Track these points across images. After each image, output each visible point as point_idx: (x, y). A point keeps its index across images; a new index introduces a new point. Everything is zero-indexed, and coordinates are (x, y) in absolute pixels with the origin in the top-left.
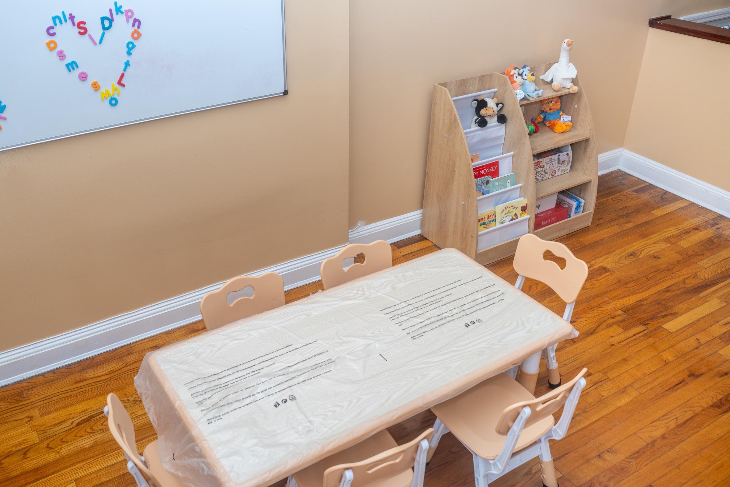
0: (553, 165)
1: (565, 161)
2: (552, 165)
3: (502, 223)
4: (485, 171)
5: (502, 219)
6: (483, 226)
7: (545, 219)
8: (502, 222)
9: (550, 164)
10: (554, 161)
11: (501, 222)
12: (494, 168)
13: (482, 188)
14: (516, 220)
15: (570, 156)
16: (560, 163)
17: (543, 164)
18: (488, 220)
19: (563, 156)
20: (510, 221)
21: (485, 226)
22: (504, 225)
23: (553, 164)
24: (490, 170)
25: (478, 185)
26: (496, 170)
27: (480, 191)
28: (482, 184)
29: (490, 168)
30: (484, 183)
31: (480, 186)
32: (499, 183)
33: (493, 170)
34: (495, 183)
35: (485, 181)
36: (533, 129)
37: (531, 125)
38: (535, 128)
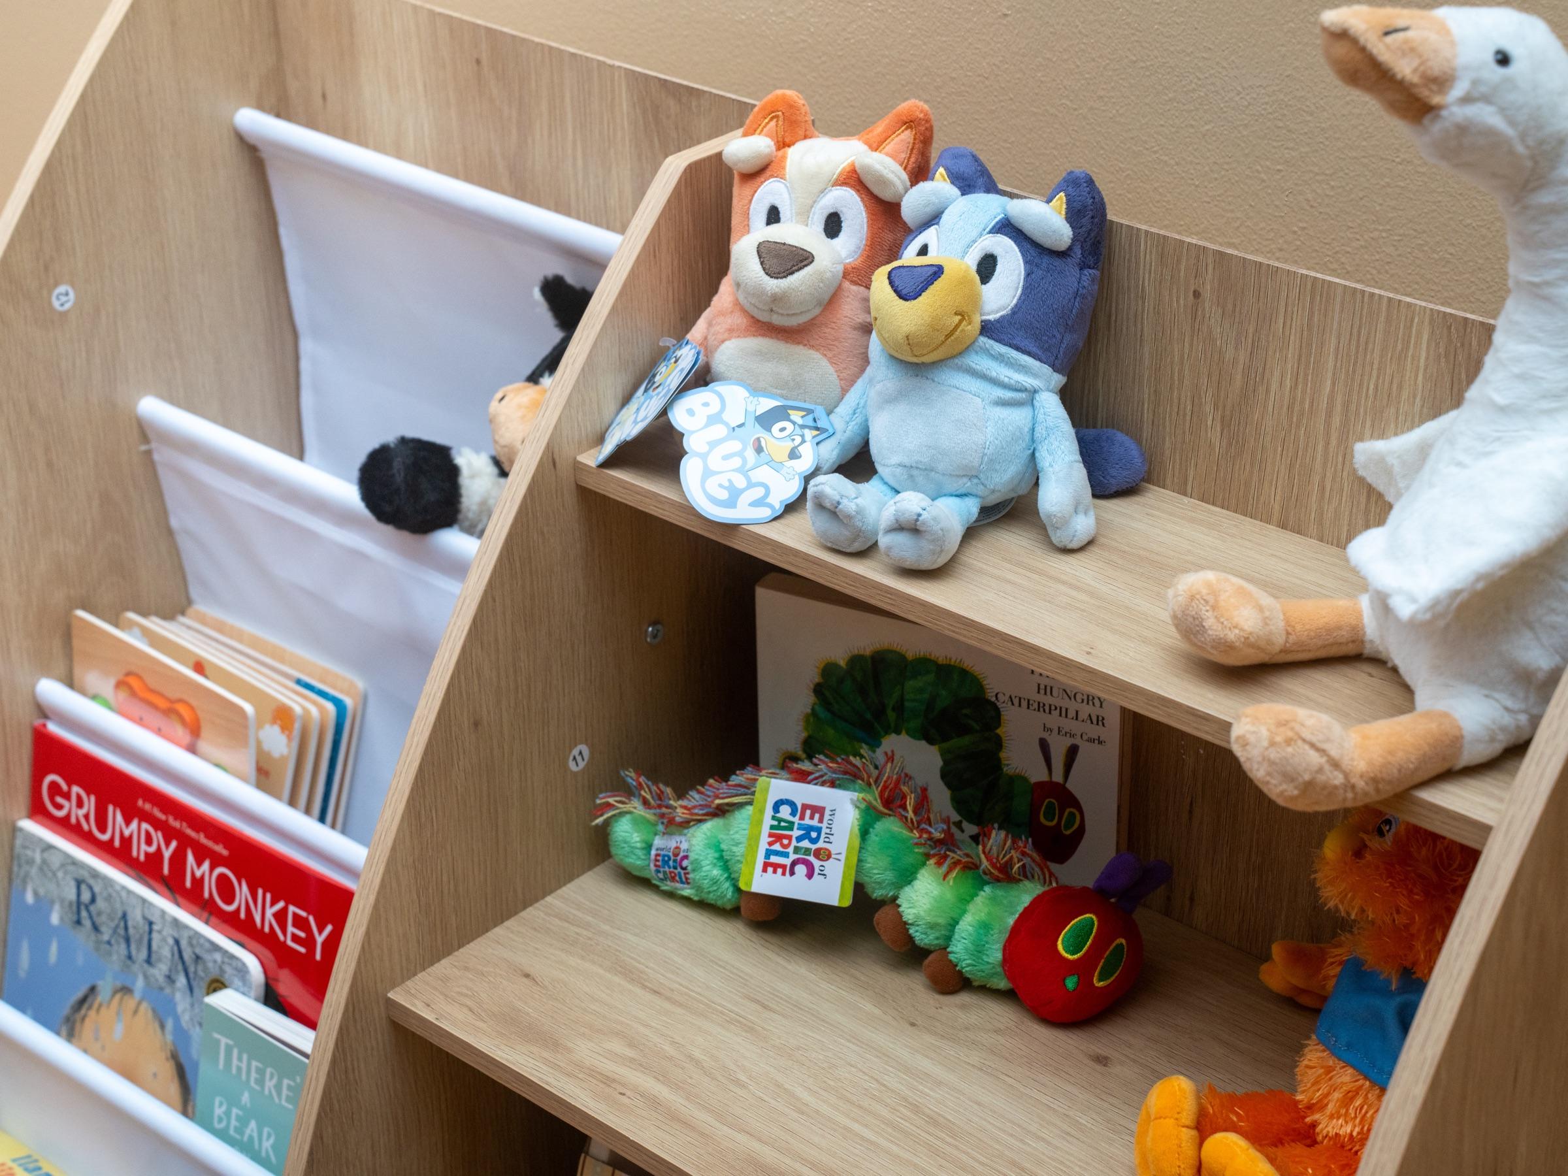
4: (226, 889)
13: (172, 1003)
24: (270, 912)
25: (149, 955)
26: (318, 957)
27: (162, 1026)
28: (177, 972)
29: (268, 896)
30: (191, 975)
31: (161, 979)
32: (270, 1084)
33: (295, 938)
34: (229, 1050)
35: (200, 968)
36: (979, 950)
37: (987, 889)
38: (1010, 947)
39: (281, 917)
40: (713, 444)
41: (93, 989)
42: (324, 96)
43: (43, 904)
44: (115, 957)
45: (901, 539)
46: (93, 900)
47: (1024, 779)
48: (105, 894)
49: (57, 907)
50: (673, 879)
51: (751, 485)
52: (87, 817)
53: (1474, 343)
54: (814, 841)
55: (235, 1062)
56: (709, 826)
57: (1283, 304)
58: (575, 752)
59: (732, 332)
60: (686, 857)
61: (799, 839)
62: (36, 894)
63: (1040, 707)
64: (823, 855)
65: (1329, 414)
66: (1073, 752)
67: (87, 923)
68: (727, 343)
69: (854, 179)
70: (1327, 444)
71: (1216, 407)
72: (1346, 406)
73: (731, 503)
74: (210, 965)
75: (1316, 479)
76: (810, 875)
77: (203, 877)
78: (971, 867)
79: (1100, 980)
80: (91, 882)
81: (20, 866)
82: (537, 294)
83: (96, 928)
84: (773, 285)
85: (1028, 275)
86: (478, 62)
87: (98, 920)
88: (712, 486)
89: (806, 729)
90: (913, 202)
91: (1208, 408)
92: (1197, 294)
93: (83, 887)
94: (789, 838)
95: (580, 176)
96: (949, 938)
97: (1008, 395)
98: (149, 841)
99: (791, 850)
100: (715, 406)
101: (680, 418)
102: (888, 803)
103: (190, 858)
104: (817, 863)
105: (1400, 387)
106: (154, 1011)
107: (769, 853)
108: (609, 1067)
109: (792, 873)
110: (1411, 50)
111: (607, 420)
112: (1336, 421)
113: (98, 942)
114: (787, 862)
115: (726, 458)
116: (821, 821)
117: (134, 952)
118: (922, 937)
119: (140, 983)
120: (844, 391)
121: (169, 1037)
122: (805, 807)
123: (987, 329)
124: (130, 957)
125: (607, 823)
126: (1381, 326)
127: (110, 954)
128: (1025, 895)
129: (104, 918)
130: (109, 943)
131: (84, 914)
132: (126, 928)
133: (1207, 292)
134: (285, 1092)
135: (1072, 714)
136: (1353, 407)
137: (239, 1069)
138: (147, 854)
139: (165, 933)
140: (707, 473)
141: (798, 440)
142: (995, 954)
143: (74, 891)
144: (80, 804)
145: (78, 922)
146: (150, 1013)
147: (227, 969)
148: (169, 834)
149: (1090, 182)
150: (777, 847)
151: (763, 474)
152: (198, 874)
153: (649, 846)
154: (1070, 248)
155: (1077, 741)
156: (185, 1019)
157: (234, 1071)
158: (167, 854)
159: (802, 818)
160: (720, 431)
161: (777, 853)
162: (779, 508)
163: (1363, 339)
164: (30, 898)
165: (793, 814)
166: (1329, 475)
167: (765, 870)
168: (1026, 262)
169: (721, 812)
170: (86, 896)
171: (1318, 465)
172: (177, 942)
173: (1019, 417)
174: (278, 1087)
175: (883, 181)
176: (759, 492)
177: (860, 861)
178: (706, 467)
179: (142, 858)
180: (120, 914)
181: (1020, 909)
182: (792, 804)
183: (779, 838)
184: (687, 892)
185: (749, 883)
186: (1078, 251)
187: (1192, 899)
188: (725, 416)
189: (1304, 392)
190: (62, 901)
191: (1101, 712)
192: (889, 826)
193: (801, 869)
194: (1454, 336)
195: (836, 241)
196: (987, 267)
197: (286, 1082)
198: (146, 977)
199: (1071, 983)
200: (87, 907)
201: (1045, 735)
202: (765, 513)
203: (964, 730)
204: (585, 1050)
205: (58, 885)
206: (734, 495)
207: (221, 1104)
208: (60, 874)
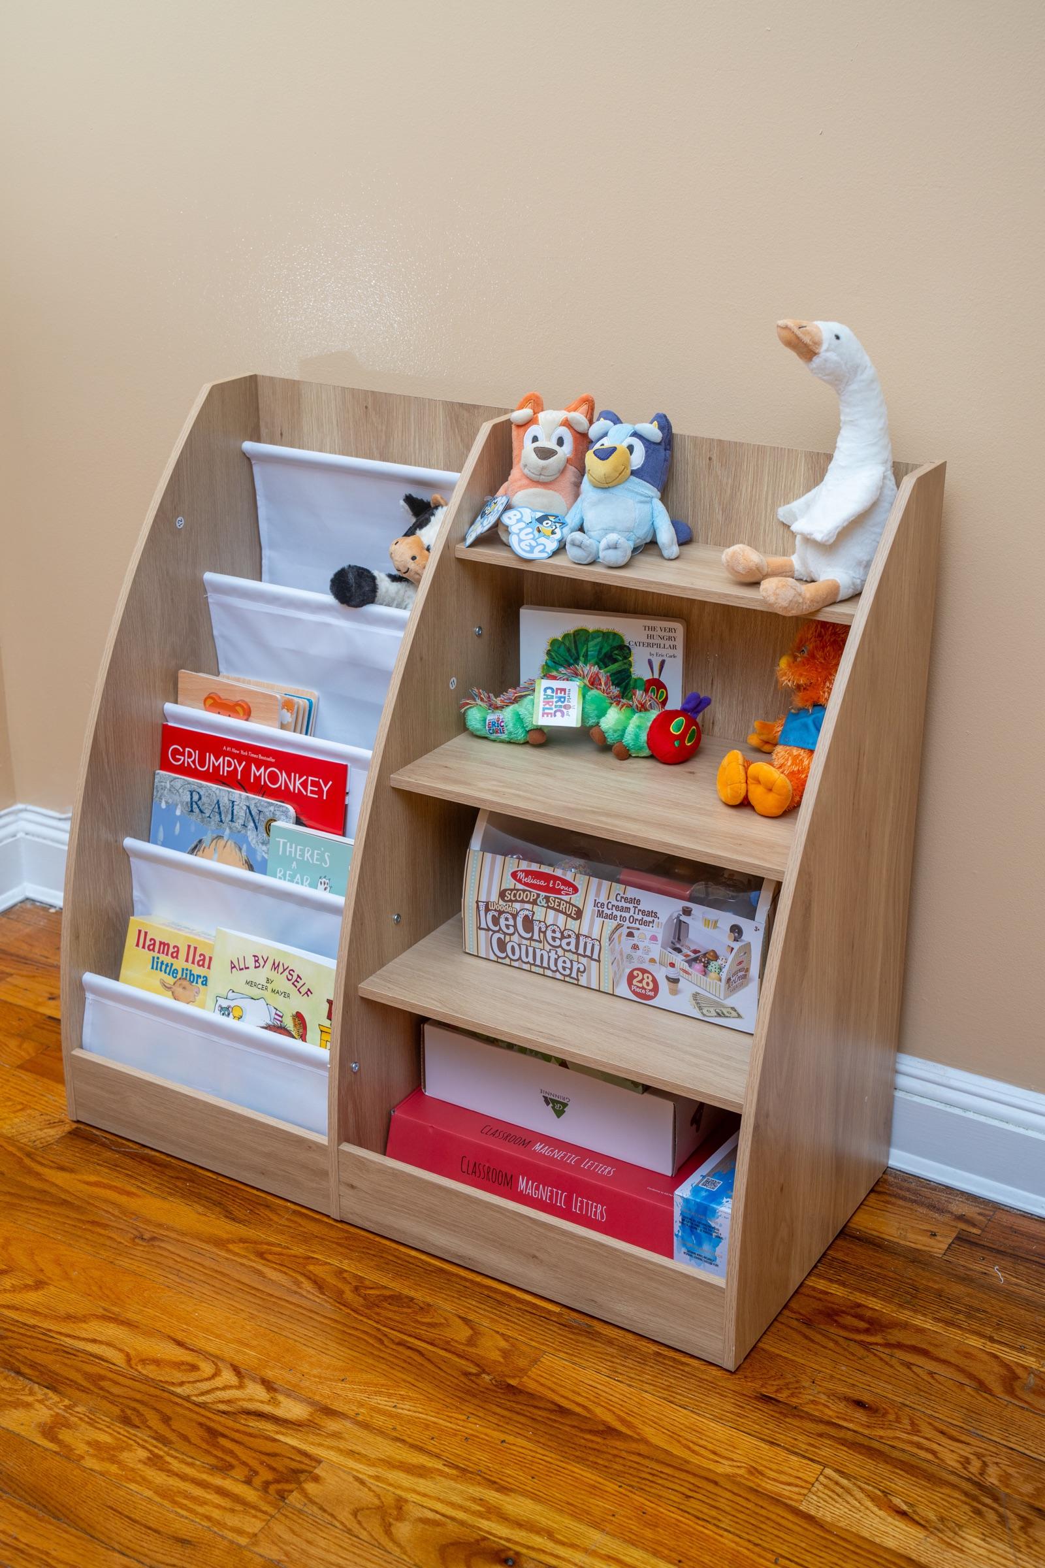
0: (635, 941)
1: (716, 957)
2: (630, 935)
3: (226, 1011)
4: (273, 778)
5: (231, 995)
6: (163, 975)
7: (541, 1175)
8: (228, 1008)
9: (619, 926)
10: (646, 923)
11: (225, 1004)
12: (314, 784)
13: (246, 837)
14: (295, 1044)
15: (749, 944)
16: (679, 950)
17: (577, 899)
18: (189, 966)
19: (707, 922)
20: (268, 1027)
21: (170, 980)
22: (229, 1022)
23: (636, 932)
24: (298, 783)
25: (232, 818)
26: (325, 798)
27: (240, 849)
28: (249, 821)
29: (297, 775)
30: (257, 821)
31: (239, 827)
32: (307, 855)
33: (312, 792)
34: (285, 844)
35: (261, 816)
36: (637, 736)
37: (637, 714)
38: (650, 735)
39: (304, 784)
40: (521, 530)
41: (200, 841)
42: (281, 434)
43: (171, 807)
44: (213, 823)
45: (611, 552)
46: (200, 798)
47: (641, 679)
48: (207, 794)
49: (179, 806)
50: (497, 732)
51: (538, 545)
52: (194, 762)
53: (822, 462)
54: (563, 702)
55: (288, 849)
56: (511, 707)
57: (746, 457)
58: (452, 680)
59: (522, 488)
60: (502, 722)
61: (556, 702)
62: (167, 802)
63: (649, 645)
64: (568, 707)
65: (767, 500)
66: (662, 663)
67: (197, 810)
68: (519, 493)
69: (567, 423)
70: (766, 512)
71: (720, 504)
72: (773, 494)
73: (531, 551)
74: (267, 813)
75: (762, 528)
76: (563, 716)
77: (261, 774)
78: (630, 706)
79: (689, 742)
80: (199, 790)
81: (158, 791)
82: (402, 503)
83: (202, 812)
84: (542, 463)
85: (646, 452)
86: (366, 407)
87: (202, 808)
88: (523, 544)
89: (543, 672)
90: (593, 432)
91: (716, 506)
92: (710, 459)
93: (194, 793)
94: (552, 702)
95: (417, 452)
96: (622, 736)
97: (643, 499)
98: (229, 765)
99: (553, 707)
100: (519, 516)
101: (506, 520)
102: (592, 684)
103: (253, 767)
104: (565, 711)
105: (794, 484)
106: (235, 843)
107: (544, 709)
108: (495, 788)
109: (555, 716)
110: (809, 333)
111: (465, 531)
112: (770, 502)
113: (203, 818)
114: (553, 711)
115: (527, 534)
116: (565, 694)
117: (223, 819)
118: (611, 738)
119: (227, 831)
120: (569, 509)
121: (244, 854)
122: (557, 689)
123: (633, 473)
124: (221, 821)
125: (464, 713)
126: (786, 461)
127: (210, 822)
128: (653, 714)
129: (206, 806)
130: (209, 817)
131: (195, 806)
132: (219, 808)
133: (714, 458)
134: (315, 856)
135: (662, 646)
136: (776, 495)
137: (290, 852)
138: (227, 771)
139: (241, 805)
140: (520, 541)
141: (554, 527)
142: (644, 737)
143: (189, 796)
144: (190, 756)
145: (192, 811)
146: (233, 845)
147: (278, 813)
148: (240, 759)
149: (665, 416)
150: (547, 706)
151: (542, 540)
152: (258, 774)
153: (485, 720)
154: (661, 442)
155: (664, 658)
156: (253, 843)
157: (288, 854)
158: (240, 769)
159: (557, 693)
160: (522, 525)
161: (548, 709)
162: (550, 553)
163: (779, 467)
164: (163, 805)
165: (553, 692)
166: (767, 525)
167: (543, 716)
168: (645, 447)
169: (516, 700)
170: (196, 797)
171: (763, 523)
172: (248, 807)
173: (646, 507)
174: (312, 856)
175: (579, 423)
176: (542, 547)
177: (583, 708)
178: (519, 539)
179: (225, 774)
180: (215, 802)
181: (652, 719)
182: (552, 689)
183: (548, 703)
184: (504, 736)
185: (537, 722)
186: (663, 444)
187: (713, 723)
188: (524, 519)
189: (756, 492)
190: (182, 803)
191: (675, 643)
192: (594, 692)
193: (558, 714)
194: (814, 460)
195: (563, 448)
196: (631, 448)
197: (316, 852)
198: (230, 828)
199: (676, 744)
200: (196, 803)
201: (651, 658)
202: (545, 555)
203: (615, 661)
204: (481, 785)
205: (180, 795)
206: (532, 548)
207: (280, 871)
208: (181, 791)
